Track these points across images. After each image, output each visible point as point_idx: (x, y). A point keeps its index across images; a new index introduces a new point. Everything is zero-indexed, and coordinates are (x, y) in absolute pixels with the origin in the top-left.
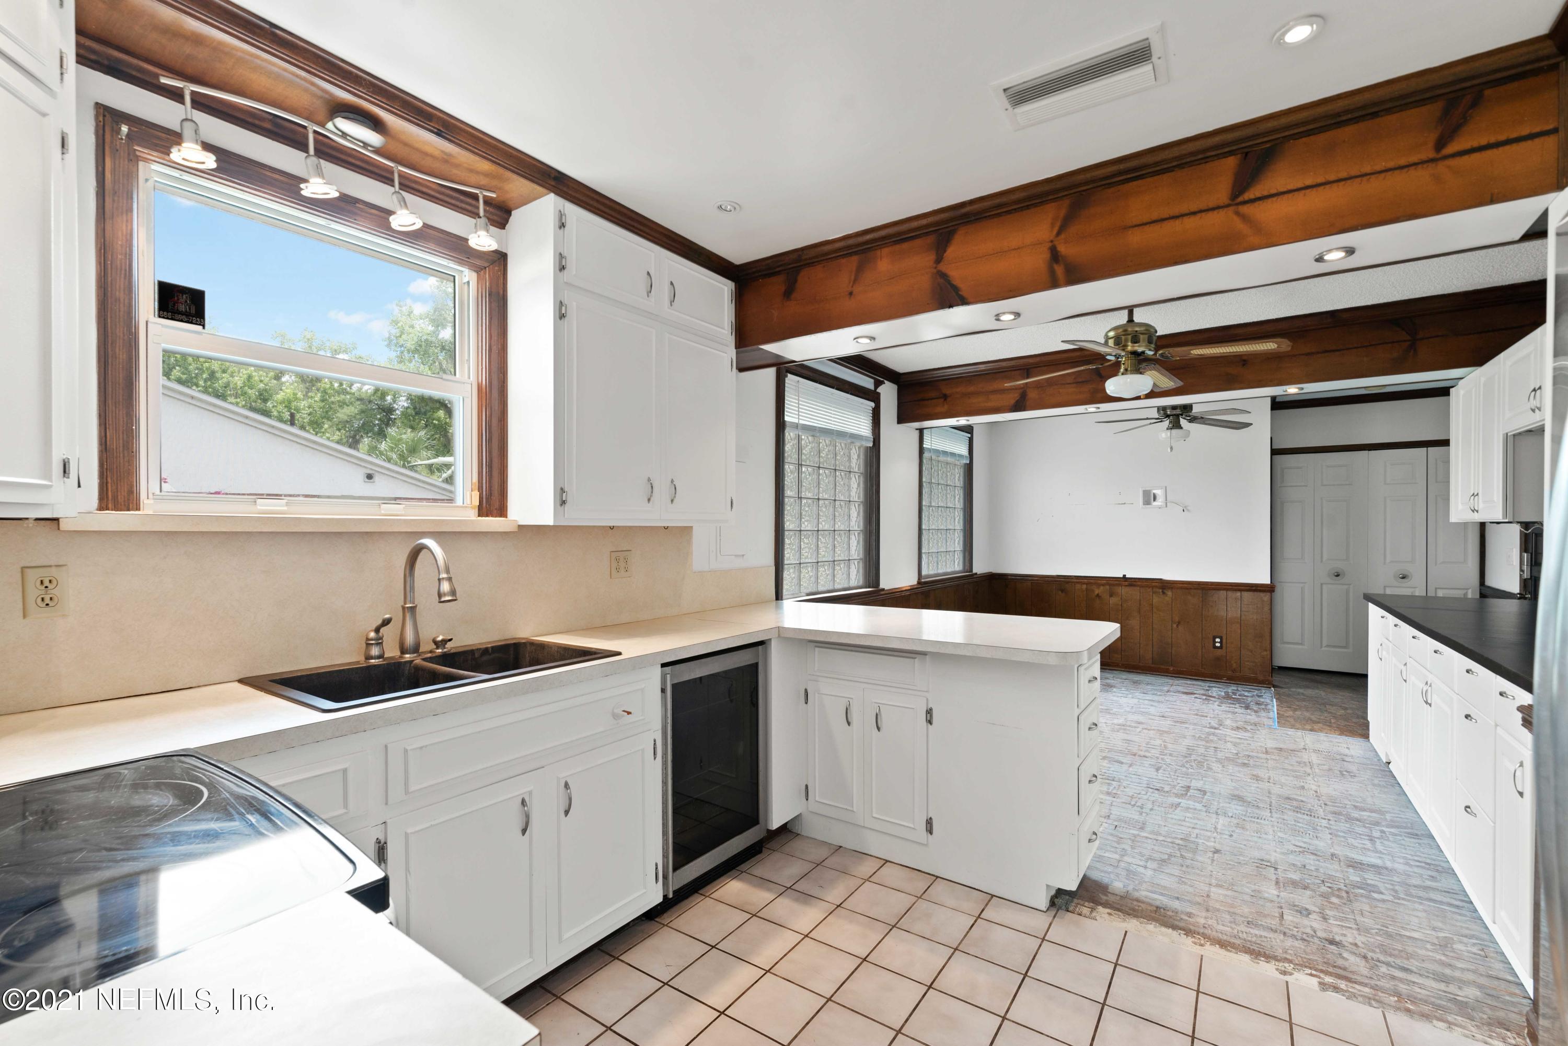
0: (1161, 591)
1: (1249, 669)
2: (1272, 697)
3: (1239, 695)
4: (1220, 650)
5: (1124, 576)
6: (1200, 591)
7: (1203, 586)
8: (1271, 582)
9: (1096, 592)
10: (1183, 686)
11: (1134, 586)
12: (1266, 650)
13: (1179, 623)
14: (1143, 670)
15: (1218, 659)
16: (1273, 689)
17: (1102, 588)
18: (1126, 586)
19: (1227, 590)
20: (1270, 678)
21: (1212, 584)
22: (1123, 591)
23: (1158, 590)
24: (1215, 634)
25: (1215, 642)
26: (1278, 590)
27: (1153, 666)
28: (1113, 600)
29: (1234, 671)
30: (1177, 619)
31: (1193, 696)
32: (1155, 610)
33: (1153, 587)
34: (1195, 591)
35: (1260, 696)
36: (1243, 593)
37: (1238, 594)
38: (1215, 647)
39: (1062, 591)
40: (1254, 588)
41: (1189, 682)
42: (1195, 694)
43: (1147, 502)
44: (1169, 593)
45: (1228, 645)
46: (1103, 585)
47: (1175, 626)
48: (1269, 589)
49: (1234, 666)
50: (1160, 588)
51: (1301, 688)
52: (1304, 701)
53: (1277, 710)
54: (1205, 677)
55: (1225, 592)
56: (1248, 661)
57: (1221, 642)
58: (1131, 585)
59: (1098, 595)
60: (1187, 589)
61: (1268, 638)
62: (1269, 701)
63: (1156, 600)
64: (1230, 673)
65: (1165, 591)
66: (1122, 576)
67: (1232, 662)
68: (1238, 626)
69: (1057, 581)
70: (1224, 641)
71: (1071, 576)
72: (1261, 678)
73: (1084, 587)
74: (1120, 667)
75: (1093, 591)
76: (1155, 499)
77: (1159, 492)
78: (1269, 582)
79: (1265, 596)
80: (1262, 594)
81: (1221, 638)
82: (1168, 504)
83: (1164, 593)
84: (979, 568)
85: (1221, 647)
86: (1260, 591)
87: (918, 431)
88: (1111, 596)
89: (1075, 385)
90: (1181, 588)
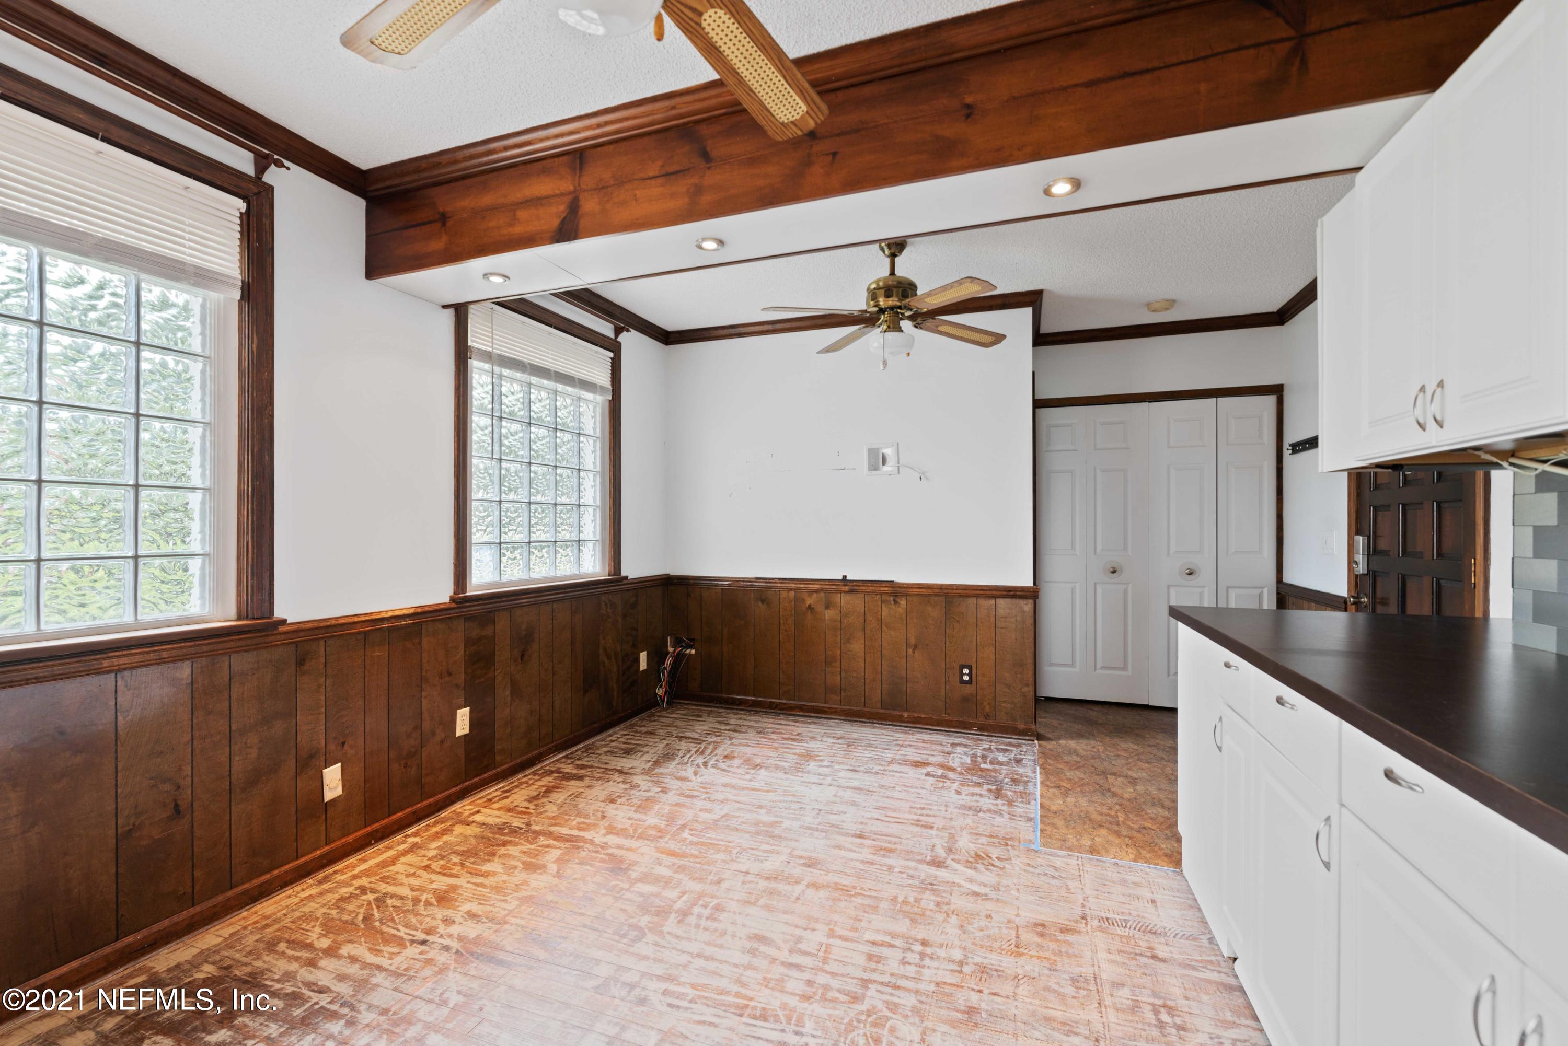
0: (892, 599)
1: (1007, 713)
2: (1035, 761)
3: (991, 763)
4: (968, 686)
5: (845, 577)
6: (942, 599)
7: (946, 591)
8: (1035, 583)
9: (808, 603)
10: (916, 747)
11: (857, 592)
12: (1027, 685)
13: (915, 647)
14: (869, 718)
15: (966, 699)
16: (1036, 742)
17: (815, 595)
18: (846, 592)
19: (977, 596)
20: (1033, 726)
21: (959, 587)
22: (843, 600)
23: (888, 598)
24: (962, 663)
25: (962, 674)
26: (1041, 594)
27: (882, 711)
28: (829, 614)
29: (987, 717)
30: (913, 641)
31: (924, 771)
32: (884, 628)
33: (882, 594)
34: (936, 598)
35: (1018, 761)
36: (998, 600)
37: (993, 602)
38: (963, 682)
39: (763, 601)
40: (1012, 593)
41: (927, 737)
42: (929, 764)
43: (873, 467)
44: (903, 603)
45: (979, 678)
46: (817, 591)
47: (910, 651)
48: (1032, 594)
49: (987, 708)
50: (890, 595)
51: (1072, 738)
52: (1078, 768)
53: (1042, 796)
54: (949, 727)
55: (974, 600)
56: (1005, 702)
57: (970, 675)
58: (851, 591)
59: (810, 606)
60: (926, 596)
61: (1031, 667)
62: (1031, 775)
63: (885, 611)
64: (981, 721)
65: (898, 600)
66: (841, 578)
67: (985, 704)
68: (992, 649)
69: (756, 587)
70: (974, 672)
71: (773, 579)
72: (1022, 726)
73: (792, 594)
74: (839, 715)
75: (804, 600)
76: (884, 463)
77: (888, 451)
78: (1031, 584)
79: (1026, 604)
80: (1022, 602)
81: (970, 668)
82: (901, 469)
83: (895, 602)
84: (633, 569)
85: (970, 682)
86: (1021, 597)
87: (450, 312)
88: (827, 607)
89: (660, 180)
90: (919, 595)
